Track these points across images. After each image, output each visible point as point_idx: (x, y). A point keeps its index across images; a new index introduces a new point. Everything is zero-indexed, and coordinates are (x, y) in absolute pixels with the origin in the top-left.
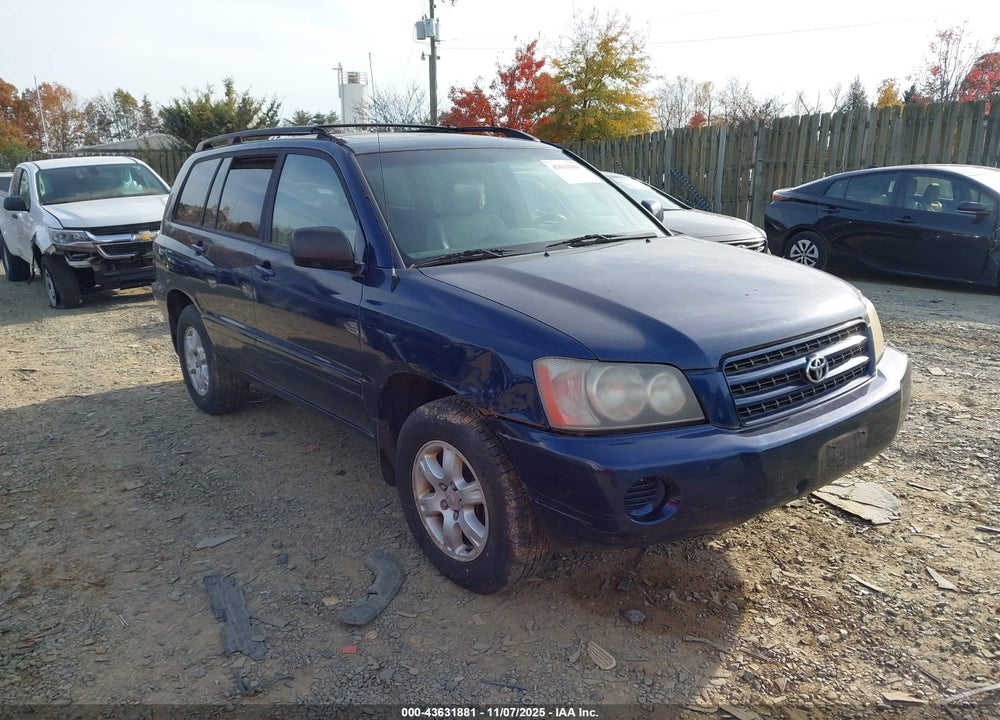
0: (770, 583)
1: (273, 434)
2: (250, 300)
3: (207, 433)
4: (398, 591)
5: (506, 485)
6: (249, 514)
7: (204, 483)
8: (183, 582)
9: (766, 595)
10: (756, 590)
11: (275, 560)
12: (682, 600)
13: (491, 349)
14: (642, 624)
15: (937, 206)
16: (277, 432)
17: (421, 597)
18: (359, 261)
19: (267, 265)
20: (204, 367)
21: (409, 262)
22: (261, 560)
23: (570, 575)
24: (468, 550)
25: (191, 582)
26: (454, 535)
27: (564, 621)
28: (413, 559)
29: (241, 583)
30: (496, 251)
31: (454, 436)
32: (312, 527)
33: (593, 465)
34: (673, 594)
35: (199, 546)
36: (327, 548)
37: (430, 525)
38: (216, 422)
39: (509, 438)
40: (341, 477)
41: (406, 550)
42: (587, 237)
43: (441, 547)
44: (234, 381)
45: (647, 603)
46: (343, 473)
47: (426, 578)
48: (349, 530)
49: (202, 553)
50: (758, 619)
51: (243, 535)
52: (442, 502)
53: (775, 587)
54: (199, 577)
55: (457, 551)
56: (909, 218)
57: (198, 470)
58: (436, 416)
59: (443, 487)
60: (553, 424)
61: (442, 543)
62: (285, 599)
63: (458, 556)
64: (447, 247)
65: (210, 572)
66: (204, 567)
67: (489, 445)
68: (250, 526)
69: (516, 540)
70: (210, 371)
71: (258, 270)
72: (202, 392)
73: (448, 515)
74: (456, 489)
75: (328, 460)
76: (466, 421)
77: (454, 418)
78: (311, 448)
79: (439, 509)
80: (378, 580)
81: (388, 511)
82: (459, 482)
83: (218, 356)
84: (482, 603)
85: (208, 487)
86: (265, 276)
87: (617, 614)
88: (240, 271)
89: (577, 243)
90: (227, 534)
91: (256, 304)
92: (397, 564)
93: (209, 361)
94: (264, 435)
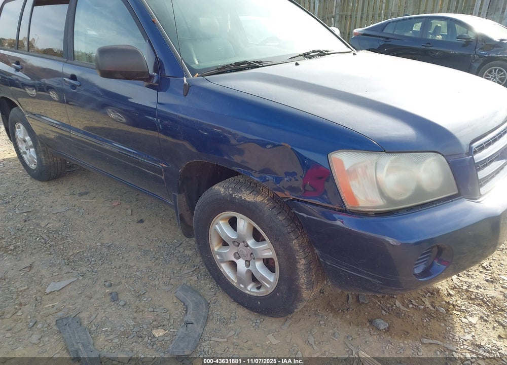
0: (456, 288)
1: (86, 193)
2: (55, 101)
3: (41, 195)
4: (207, 319)
5: (296, 247)
6: (81, 259)
7: (44, 236)
8: (39, 326)
9: (457, 298)
10: (449, 295)
11: (109, 298)
12: (406, 307)
13: (287, 145)
14: (388, 330)
15: (439, 37)
16: (89, 192)
17: (225, 322)
18: (151, 72)
19: (73, 77)
20: (32, 150)
21: (194, 72)
22: (98, 299)
23: (323, 293)
24: (259, 288)
25: (46, 325)
26: (247, 278)
27: (334, 334)
28: (210, 289)
29: (86, 323)
30: (257, 62)
31: (249, 210)
32: (131, 267)
33: (391, 241)
34: (397, 303)
35: (48, 291)
36: (145, 285)
37: (225, 269)
38: (45, 186)
39: (305, 216)
40: (142, 225)
41: (202, 282)
42: (314, 52)
43: (235, 284)
44: (55, 159)
45: (384, 312)
46: (141, 221)
47: (224, 306)
48: (158, 267)
49: (51, 296)
50: (464, 320)
51: (81, 278)
52: (235, 254)
53: (460, 290)
54: (52, 320)
55: (249, 287)
56: (429, 44)
57: (38, 225)
58: (232, 195)
59: (236, 244)
60: (348, 206)
61: (236, 281)
62: (124, 333)
63: (250, 291)
64: (197, 62)
65: (60, 314)
66: (54, 310)
67: (280, 218)
68: (84, 269)
69: (304, 287)
70: (37, 153)
71: (66, 82)
72: (33, 166)
73: (241, 263)
74: (247, 246)
75: (129, 212)
76: (259, 199)
77: (248, 197)
78: (115, 203)
79: (234, 259)
80: (190, 310)
81: (181, 250)
82: (251, 242)
83: (42, 143)
84: (271, 324)
85: (47, 239)
86: (73, 87)
87: (368, 324)
88: (47, 81)
89: (307, 56)
90: (68, 278)
91: (58, 103)
92: (200, 295)
93: (35, 146)
94: (81, 194)
